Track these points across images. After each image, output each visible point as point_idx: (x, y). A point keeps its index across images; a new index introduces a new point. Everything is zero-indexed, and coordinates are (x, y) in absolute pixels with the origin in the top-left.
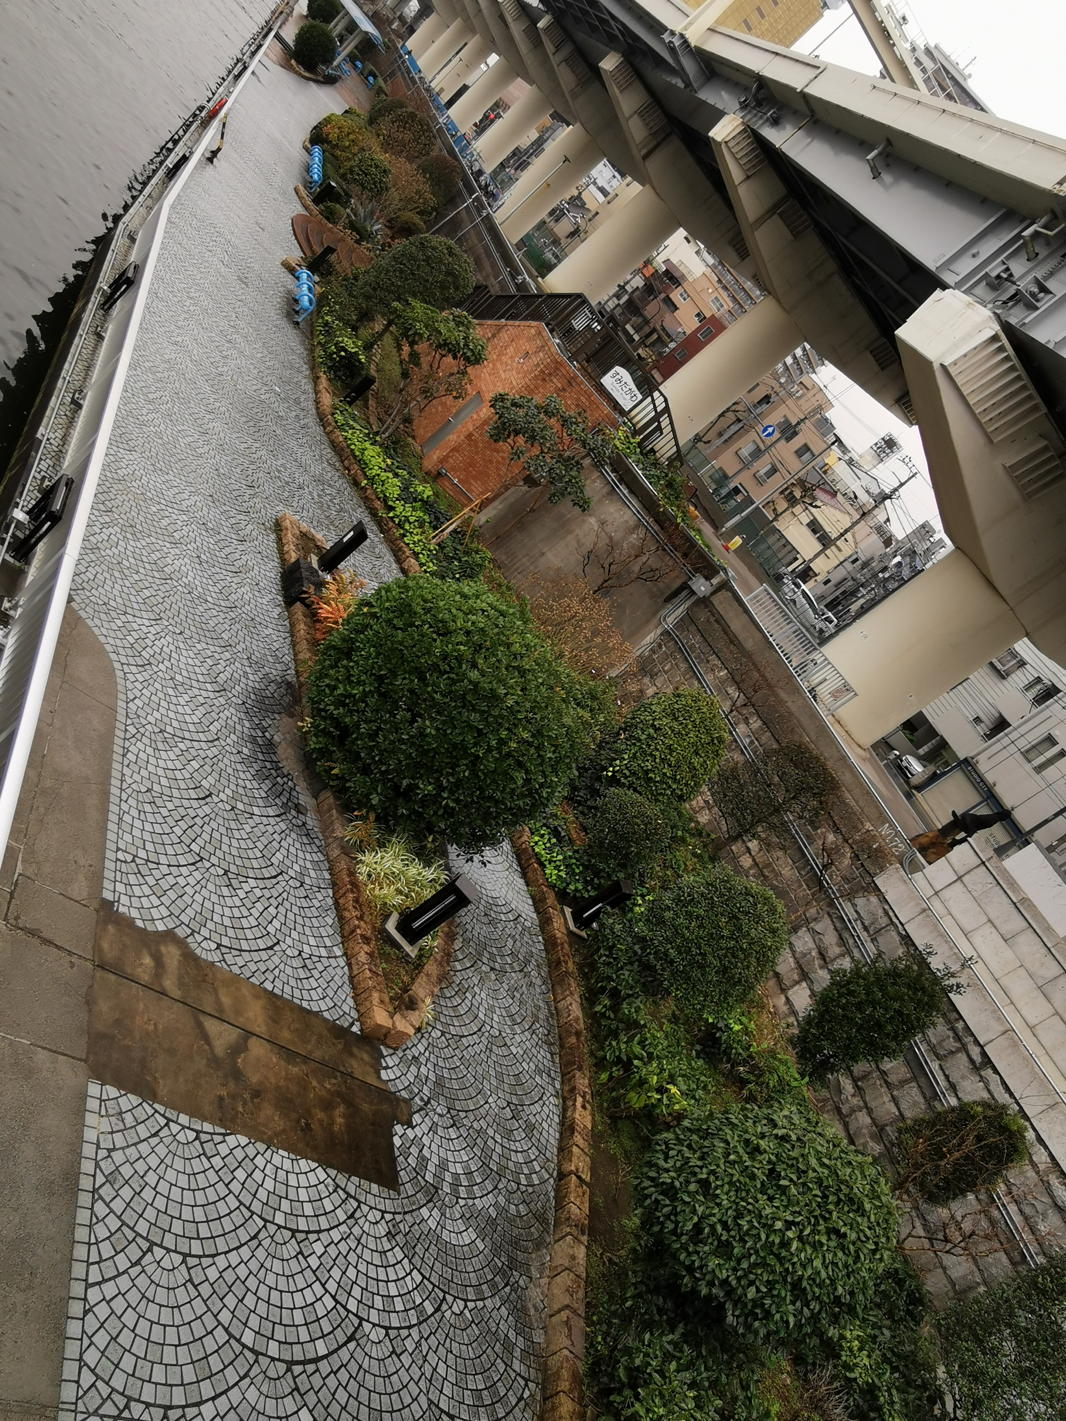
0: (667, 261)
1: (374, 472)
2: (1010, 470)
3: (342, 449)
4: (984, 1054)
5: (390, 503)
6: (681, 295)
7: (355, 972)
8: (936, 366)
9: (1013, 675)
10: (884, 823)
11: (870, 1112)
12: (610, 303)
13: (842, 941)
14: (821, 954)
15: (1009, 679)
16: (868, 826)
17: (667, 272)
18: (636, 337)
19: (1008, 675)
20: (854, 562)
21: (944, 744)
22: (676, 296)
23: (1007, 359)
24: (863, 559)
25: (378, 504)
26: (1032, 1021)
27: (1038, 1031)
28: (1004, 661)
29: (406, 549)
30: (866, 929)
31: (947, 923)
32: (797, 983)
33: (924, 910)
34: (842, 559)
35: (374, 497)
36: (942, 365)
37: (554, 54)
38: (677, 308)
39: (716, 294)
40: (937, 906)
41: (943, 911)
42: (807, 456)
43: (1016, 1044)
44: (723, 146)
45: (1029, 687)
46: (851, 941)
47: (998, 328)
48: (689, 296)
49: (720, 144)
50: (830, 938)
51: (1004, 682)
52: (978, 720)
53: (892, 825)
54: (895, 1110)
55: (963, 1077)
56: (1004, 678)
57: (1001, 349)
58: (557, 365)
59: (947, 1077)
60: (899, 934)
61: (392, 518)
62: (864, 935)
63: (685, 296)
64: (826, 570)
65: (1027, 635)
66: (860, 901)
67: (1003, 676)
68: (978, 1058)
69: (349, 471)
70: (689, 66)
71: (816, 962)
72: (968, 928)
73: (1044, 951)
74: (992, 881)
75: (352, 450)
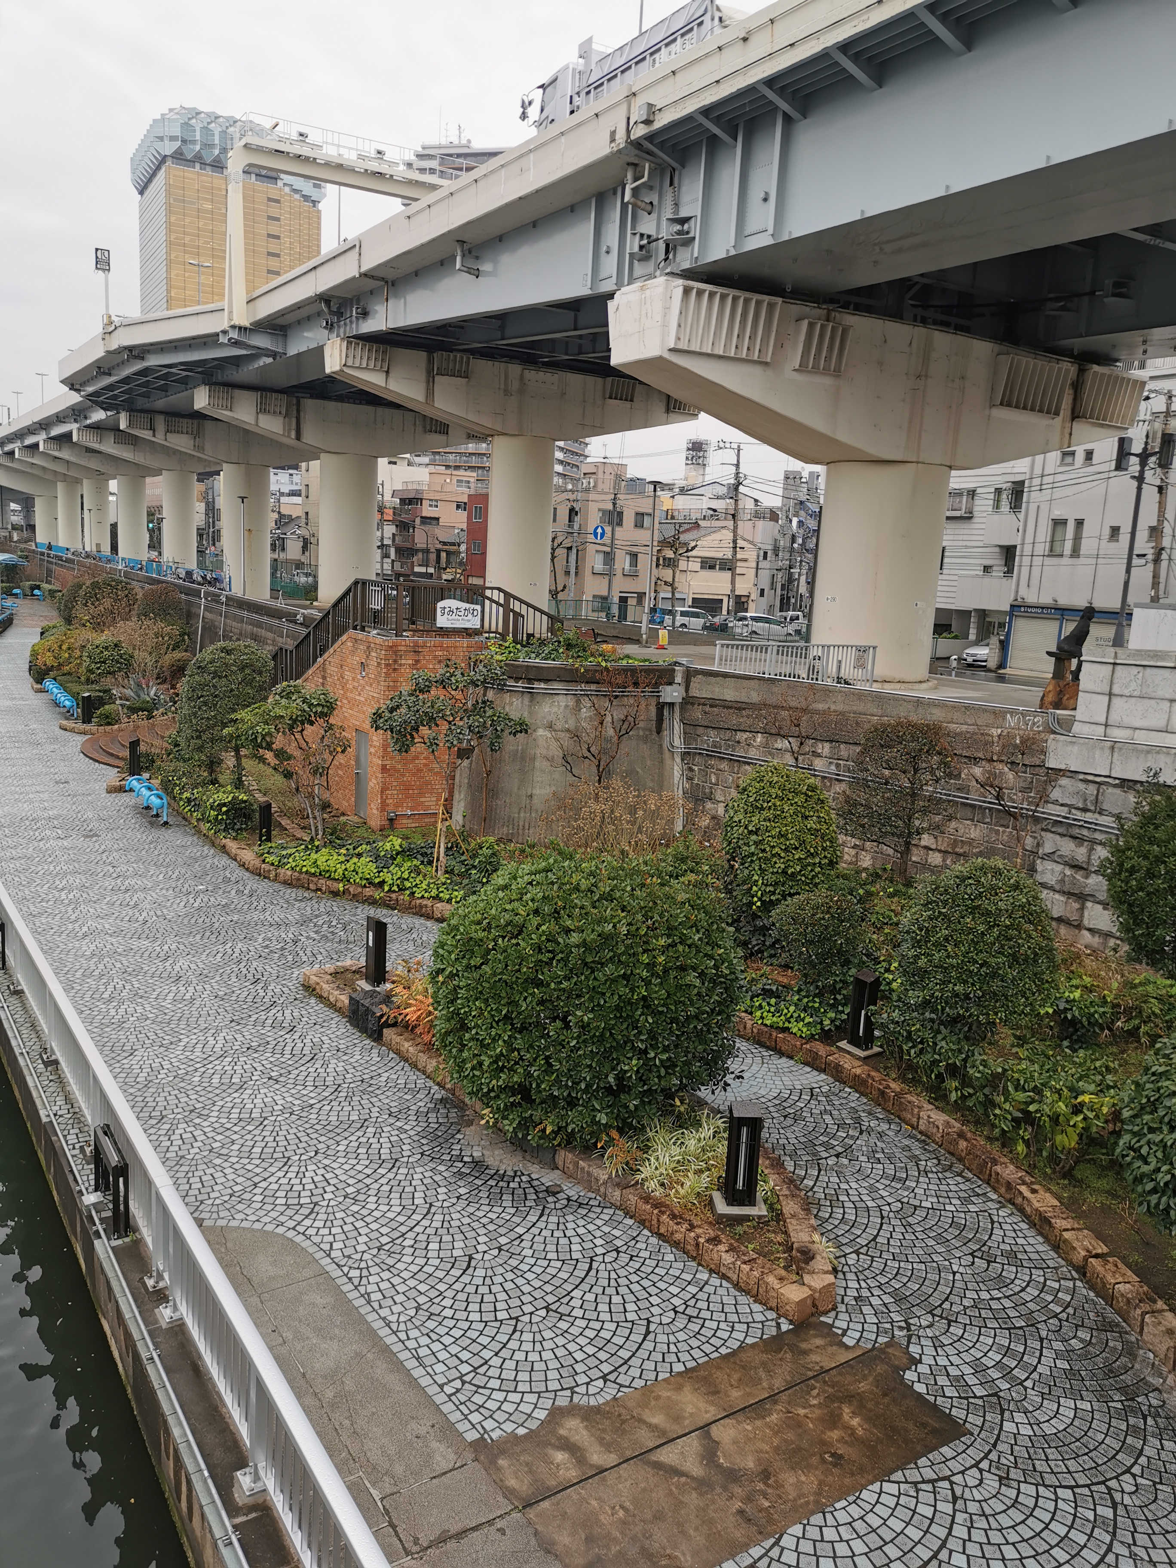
0: (394, 493)
1: (340, 871)
2: (802, 368)
3: (298, 879)
5: (377, 881)
6: (431, 506)
8: (667, 355)
9: (976, 509)
10: (1004, 718)
12: (386, 566)
13: (1078, 840)
14: (1073, 867)
15: (975, 514)
16: (996, 732)
17: (403, 501)
18: (431, 570)
19: (971, 513)
20: (765, 557)
21: (983, 614)
22: (427, 511)
23: (712, 295)
24: (769, 547)
25: (368, 892)
28: (956, 506)
29: (425, 902)
30: (1085, 810)
31: (1141, 738)
32: (1082, 909)
33: (1113, 748)
34: (754, 565)
35: (360, 890)
36: (670, 350)
37: (154, 436)
38: (437, 519)
39: (455, 479)
40: (1118, 734)
41: (1128, 732)
42: (647, 521)
44: (346, 370)
45: (997, 505)
46: (1085, 832)
47: (680, 282)
48: (437, 501)
49: (341, 371)
50: (1067, 847)
51: (975, 520)
52: (987, 569)
53: (1013, 712)
56: (971, 518)
57: (700, 293)
58: (393, 649)
60: (1115, 786)
62: (1089, 817)
63: (434, 503)
64: (751, 586)
65: (951, 467)
66: (1055, 794)
67: (968, 517)
69: (320, 890)
70: (262, 341)
71: (1078, 877)
72: (1161, 724)
74: (1135, 670)
75: (307, 872)
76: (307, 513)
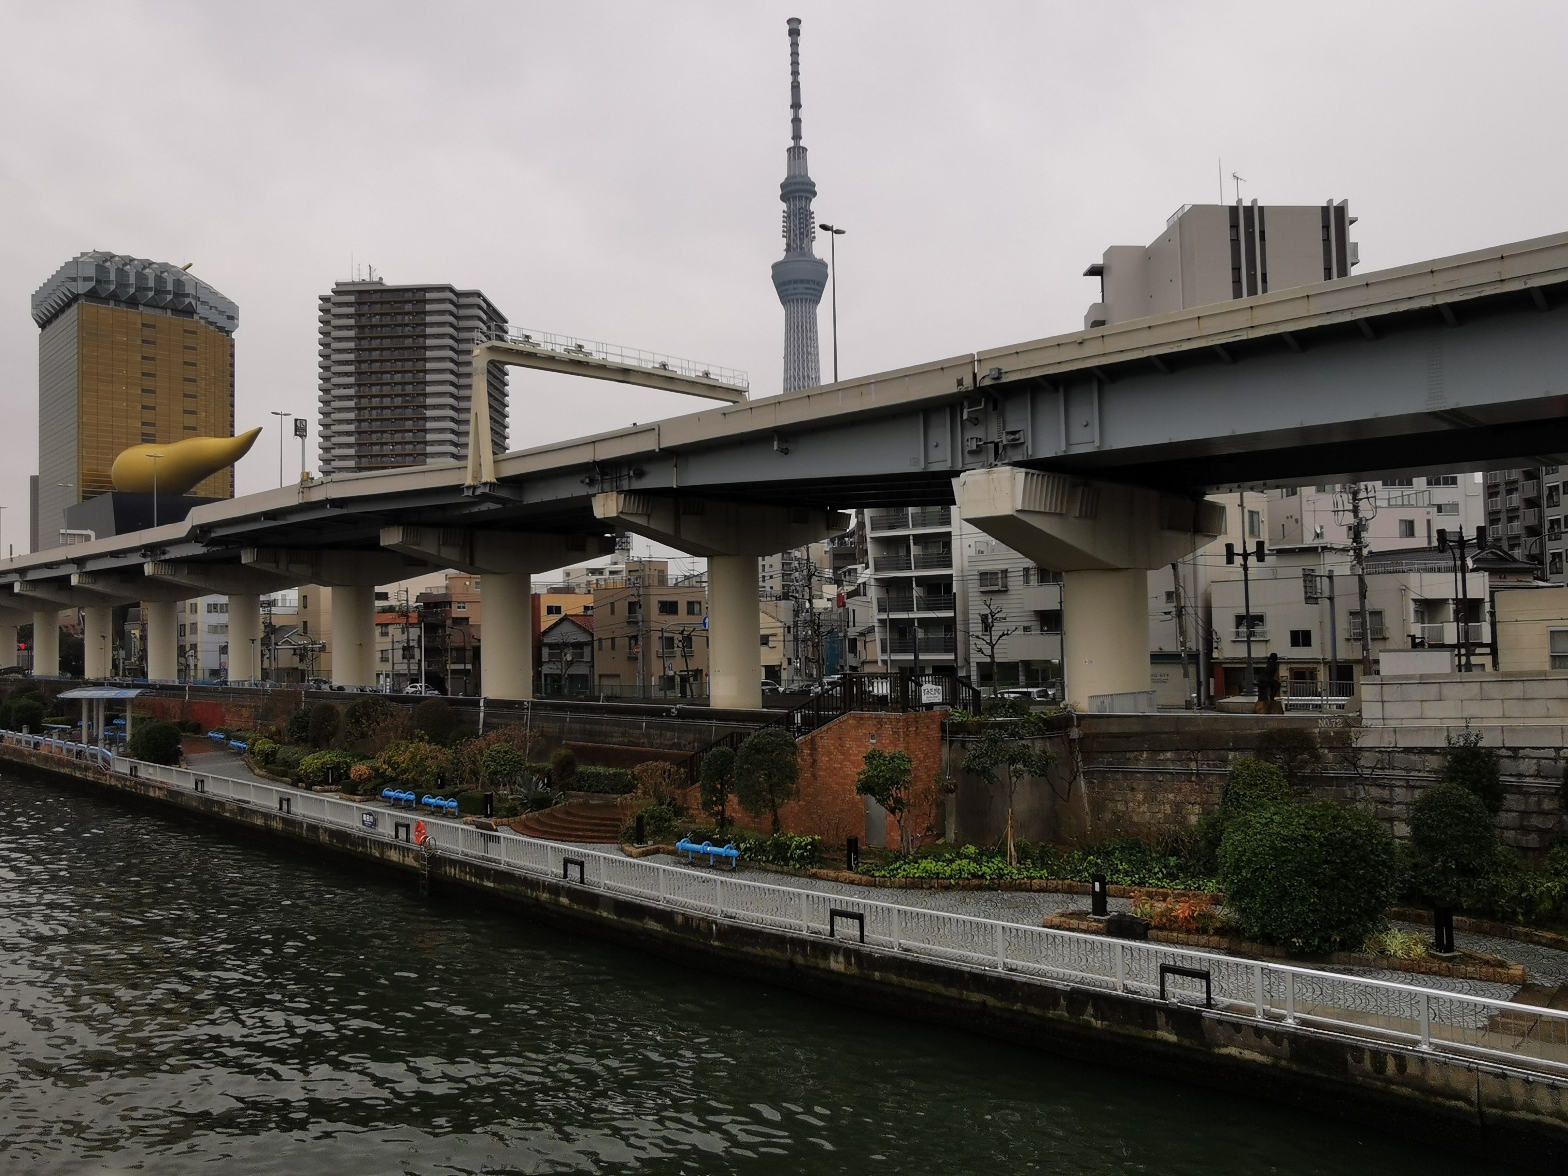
1: (949, 871)
3: (912, 883)
4: (1508, 748)
5: (980, 873)
6: (459, 607)
7: (1478, 976)
8: (1015, 514)
9: (1010, 584)
10: (1317, 722)
11: (1507, 828)
13: (1383, 787)
14: (1381, 803)
15: (1010, 588)
16: (1317, 731)
17: (427, 605)
19: (1006, 587)
22: (457, 612)
23: (1038, 475)
25: (975, 882)
26: (1500, 714)
27: (1507, 714)
28: (993, 582)
29: (1023, 881)
30: (1382, 769)
31: (1406, 724)
32: (1392, 827)
33: (1395, 732)
36: (1017, 511)
38: (467, 619)
40: (1393, 724)
41: (1399, 721)
42: (697, 607)
43: (1513, 730)
44: (621, 516)
45: (1027, 581)
46: (1386, 781)
47: (1024, 470)
48: (464, 603)
49: (618, 517)
50: (1375, 792)
51: (1010, 592)
52: (1026, 629)
53: (1321, 718)
54: (1514, 814)
55: (1517, 766)
56: (1007, 591)
57: (1033, 474)
58: (906, 721)
59: (1511, 775)
60: (1399, 752)
61: (991, 878)
62: (1387, 772)
63: (462, 605)
65: (1147, 569)
66: (1362, 762)
67: (1005, 591)
68: (1510, 753)
69: (934, 887)
71: (1386, 808)
72: (1418, 715)
73: (1460, 685)
74: (1396, 686)
75: (920, 877)
76: (305, 623)
